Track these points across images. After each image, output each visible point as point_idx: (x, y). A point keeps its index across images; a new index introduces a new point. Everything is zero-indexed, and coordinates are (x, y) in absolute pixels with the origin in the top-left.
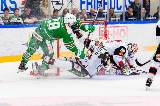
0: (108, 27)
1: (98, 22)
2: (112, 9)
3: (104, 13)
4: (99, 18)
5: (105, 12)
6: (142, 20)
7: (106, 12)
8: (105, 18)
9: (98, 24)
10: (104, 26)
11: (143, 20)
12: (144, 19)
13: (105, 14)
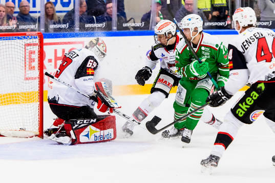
0: (47, 44)
1: (25, 34)
2: (49, 5)
3: (32, 15)
4: (24, 25)
5: (36, 12)
6: (115, 28)
7: (39, 12)
8: (37, 25)
9: (24, 38)
10: (37, 41)
11: (118, 29)
12: (120, 27)
13: (36, 15)
